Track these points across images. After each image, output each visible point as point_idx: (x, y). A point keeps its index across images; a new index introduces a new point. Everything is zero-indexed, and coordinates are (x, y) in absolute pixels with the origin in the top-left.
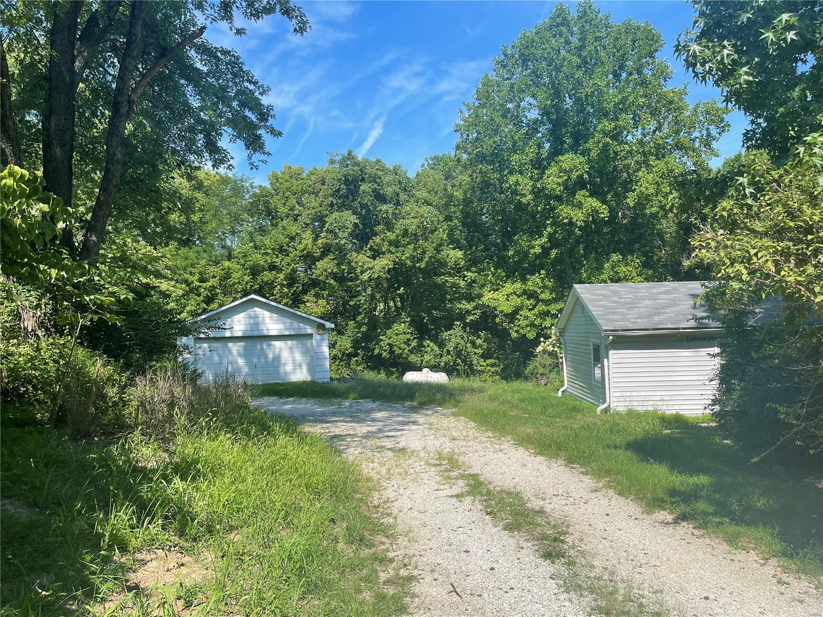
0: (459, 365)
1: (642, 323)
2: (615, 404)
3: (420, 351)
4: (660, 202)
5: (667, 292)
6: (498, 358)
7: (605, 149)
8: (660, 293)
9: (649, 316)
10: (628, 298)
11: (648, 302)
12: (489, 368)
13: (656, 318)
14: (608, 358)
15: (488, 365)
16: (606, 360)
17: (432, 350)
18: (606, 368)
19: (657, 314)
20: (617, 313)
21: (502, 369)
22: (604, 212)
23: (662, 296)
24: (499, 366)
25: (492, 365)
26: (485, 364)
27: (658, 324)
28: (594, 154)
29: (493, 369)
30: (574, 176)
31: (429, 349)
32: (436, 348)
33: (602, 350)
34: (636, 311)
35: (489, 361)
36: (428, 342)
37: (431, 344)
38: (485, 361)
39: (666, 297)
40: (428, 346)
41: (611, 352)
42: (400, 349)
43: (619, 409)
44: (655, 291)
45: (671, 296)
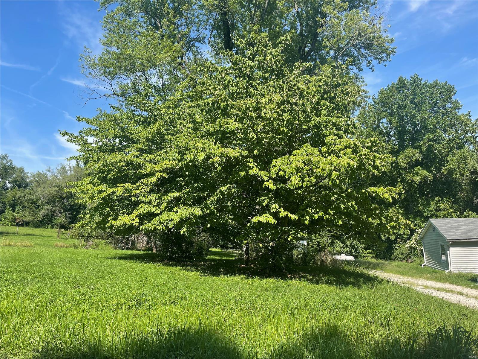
0: (353, 253)
1: (463, 236)
2: (453, 270)
3: (333, 245)
4: (460, 172)
5: (472, 223)
6: (373, 250)
7: (429, 147)
8: (469, 223)
9: (466, 233)
10: (455, 225)
11: (464, 227)
12: (368, 254)
13: (469, 234)
14: (449, 251)
15: (368, 253)
16: (448, 252)
17: (339, 245)
18: (448, 255)
19: (469, 232)
20: (451, 232)
21: (376, 255)
22: (431, 177)
23: (470, 224)
24: (374, 253)
25: (370, 253)
26: (366, 252)
27: (470, 237)
28: (424, 149)
29: (371, 255)
30: (414, 159)
31: (337, 244)
32: (341, 244)
33: (446, 247)
34: (460, 231)
35: (368, 251)
36: (337, 241)
37: (339, 242)
38: (366, 251)
39: (472, 225)
40: (337, 243)
41: (450, 248)
42: (324, 244)
43: (455, 272)
44: (467, 222)
45: (475, 225)
